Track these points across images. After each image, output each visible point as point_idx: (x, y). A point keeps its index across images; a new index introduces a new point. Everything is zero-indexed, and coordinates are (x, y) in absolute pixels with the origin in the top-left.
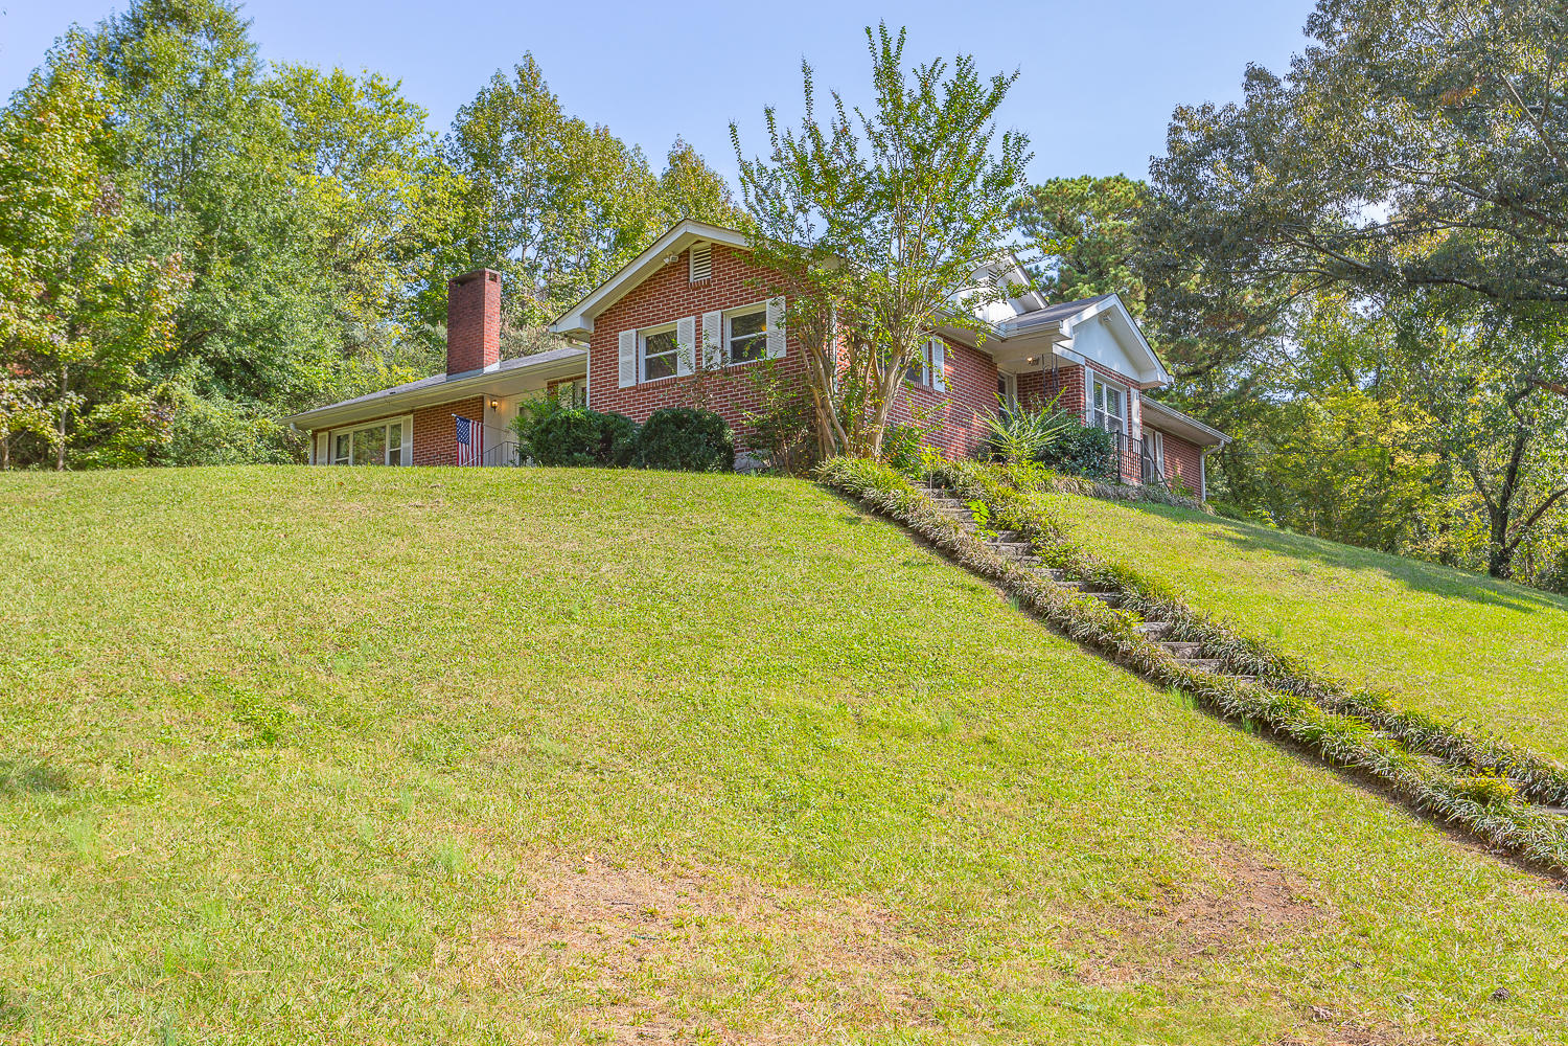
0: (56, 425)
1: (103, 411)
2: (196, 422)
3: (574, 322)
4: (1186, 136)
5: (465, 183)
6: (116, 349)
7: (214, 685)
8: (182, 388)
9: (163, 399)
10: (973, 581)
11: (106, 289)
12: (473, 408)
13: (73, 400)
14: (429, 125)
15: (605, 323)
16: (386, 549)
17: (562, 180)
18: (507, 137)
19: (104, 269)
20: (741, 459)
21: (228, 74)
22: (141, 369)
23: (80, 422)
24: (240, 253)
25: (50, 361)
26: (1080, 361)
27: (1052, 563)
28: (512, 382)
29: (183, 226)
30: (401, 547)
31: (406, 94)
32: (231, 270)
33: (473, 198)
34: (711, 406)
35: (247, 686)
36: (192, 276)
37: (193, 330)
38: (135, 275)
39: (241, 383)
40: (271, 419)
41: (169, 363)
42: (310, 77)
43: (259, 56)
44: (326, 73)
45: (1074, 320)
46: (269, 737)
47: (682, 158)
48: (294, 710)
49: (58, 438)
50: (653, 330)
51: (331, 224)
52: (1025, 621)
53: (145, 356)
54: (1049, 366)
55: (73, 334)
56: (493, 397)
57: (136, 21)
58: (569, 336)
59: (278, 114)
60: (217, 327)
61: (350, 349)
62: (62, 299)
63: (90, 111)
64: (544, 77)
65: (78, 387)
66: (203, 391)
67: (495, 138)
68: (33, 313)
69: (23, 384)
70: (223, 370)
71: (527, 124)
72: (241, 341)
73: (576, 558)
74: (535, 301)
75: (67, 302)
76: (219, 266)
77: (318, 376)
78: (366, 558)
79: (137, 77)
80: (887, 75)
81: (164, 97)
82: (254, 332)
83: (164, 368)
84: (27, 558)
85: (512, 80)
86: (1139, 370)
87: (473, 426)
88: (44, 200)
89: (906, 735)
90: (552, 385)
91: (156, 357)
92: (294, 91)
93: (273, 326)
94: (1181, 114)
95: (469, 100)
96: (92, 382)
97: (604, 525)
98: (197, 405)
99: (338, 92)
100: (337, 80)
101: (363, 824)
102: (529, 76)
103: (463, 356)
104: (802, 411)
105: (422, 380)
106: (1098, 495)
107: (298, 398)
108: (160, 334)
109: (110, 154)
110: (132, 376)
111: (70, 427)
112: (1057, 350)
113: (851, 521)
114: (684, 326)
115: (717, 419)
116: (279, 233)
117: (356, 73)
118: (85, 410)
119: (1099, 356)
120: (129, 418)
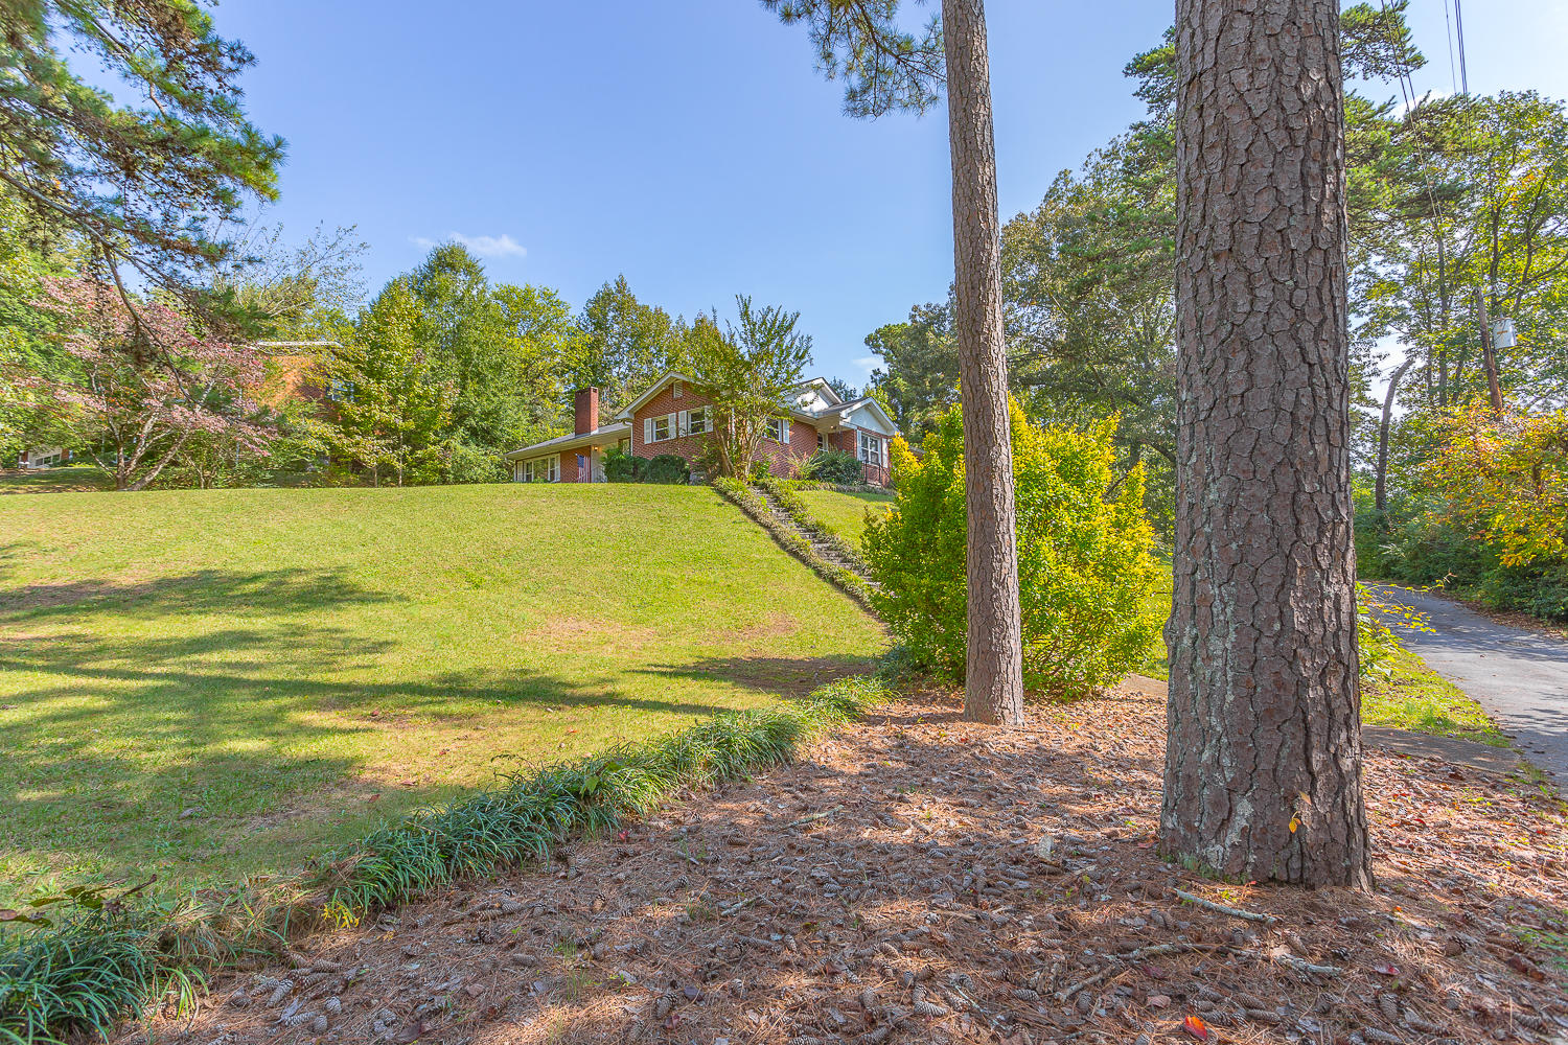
0: (398, 460)
1: (420, 454)
2: (462, 458)
3: (625, 415)
4: (918, 318)
5: (589, 339)
6: (426, 424)
7: (459, 570)
8: (455, 443)
9: (446, 448)
10: (759, 528)
11: (419, 396)
12: (586, 451)
13: (406, 449)
14: (571, 312)
15: (639, 415)
16: (529, 519)
17: (639, 336)
18: (611, 314)
19: (418, 388)
20: (693, 477)
21: (474, 293)
22: (436, 434)
23: (409, 458)
24: (480, 378)
25: (395, 431)
26: (853, 427)
27: (796, 521)
28: (603, 438)
29: (454, 365)
30: (535, 519)
31: (559, 297)
32: (476, 387)
33: (594, 346)
34: (678, 453)
35: (470, 571)
36: (459, 390)
37: (460, 415)
38: (432, 391)
39: (483, 437)
40: (496, 455)
41: (449, 430)
42: (514, 291)
43: (489, 283)
44: (522, 287)
45: (848, 410)
46: (477, 586)
47: (702, 321)
48: (487, 578)
49: (399, 466)
50: (659, 418)
51: (524, 361)
52: (773, 544)
53: (438, 427)
54: (838, 431)
55: (405, 419)
56: (595, 446)
57: (430, 267)
58: (623, 421)
59: (499, 309)
60: (471, 413)
61: (535, 420)
62: (400, 402)
63: (410, 314)
64: (628, 286)
65: (407, 441)
66: (465, 443)
67: (605, 316)
68: (386, 409)
69: (383, 442)
70: (473, 432)
71: (620, 309)
72: (482, 420)
73: (602, 522)
74: (624, 394)
75: (402, 403)
76: (471, 385)
77: (520, 433)
78: (520, 523)
79: (430, 296)
80: (745, 314)
81: (445, 305)
82: (488, 414)
83: (447, 432)
84: (391, 525)
85: (613, 286)
86: (887, 430)
87: (586, 459)
88: (390, 357)
89: (701, 584)
90: (620, 441)
91: (442, 429)
92: (505, 296)
93: (497, 412)
94: (915, 308)
95: (592, 296)
96: (414, 439)
97: (617, 508)
98: (462, 450)
99: (527, 298)
100: (527, 292)
101: (501, 609)
102: (621, 285)
103: (582, 427)
104: (717, 456)
105: (565, 437)
106: (838, 490)
107: (510, 445)
108: (445, 418)
109: (420, 334)
110: (432, 437)
111: (405, 461)
112: (841, 423)
113: (719, 505)
114: (671, 416)
115: (682, 459)
116: (498, 368)
117: (536, 285)
118: (412, 453)
119: (865, 425)
120: (431, 457)
